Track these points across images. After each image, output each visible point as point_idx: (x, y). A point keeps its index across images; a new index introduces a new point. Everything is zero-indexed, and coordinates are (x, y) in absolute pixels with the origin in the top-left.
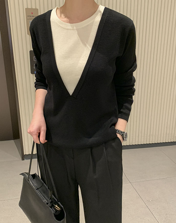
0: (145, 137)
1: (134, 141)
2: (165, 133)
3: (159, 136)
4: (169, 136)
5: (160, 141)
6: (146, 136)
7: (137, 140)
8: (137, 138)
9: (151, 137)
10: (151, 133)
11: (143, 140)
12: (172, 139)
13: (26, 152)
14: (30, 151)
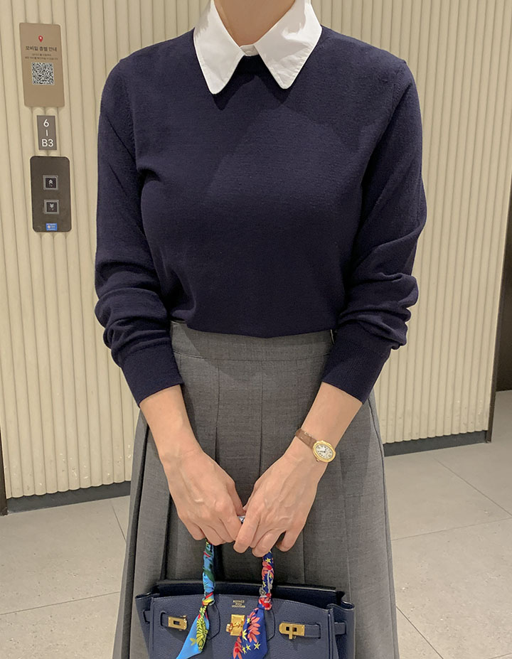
3: (433, 416)
4: (460, 416)
9: (408, 421)
12: (470, 425)
13: (14, 489)
14: (26, 488)
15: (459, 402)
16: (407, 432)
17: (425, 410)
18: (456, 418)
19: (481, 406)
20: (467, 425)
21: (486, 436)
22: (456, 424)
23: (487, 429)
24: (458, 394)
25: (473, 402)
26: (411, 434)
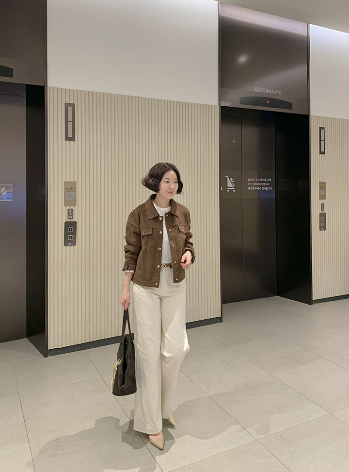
2: (206, 307)
3: (200, 311)
4: (210, 311)
5: (202, 317)
9: (192, 313)
10: (192, 307)
13: (51, 346)
14: (55, 344)
15: (209, 305)
17: (197, 309)
19: (218, 307)
20: (213, 314)
21: (221, 319)
22: (209, 314)
23: (220, 316)
24: (209, 303)
25: (215, 305)
26: (193, 319)
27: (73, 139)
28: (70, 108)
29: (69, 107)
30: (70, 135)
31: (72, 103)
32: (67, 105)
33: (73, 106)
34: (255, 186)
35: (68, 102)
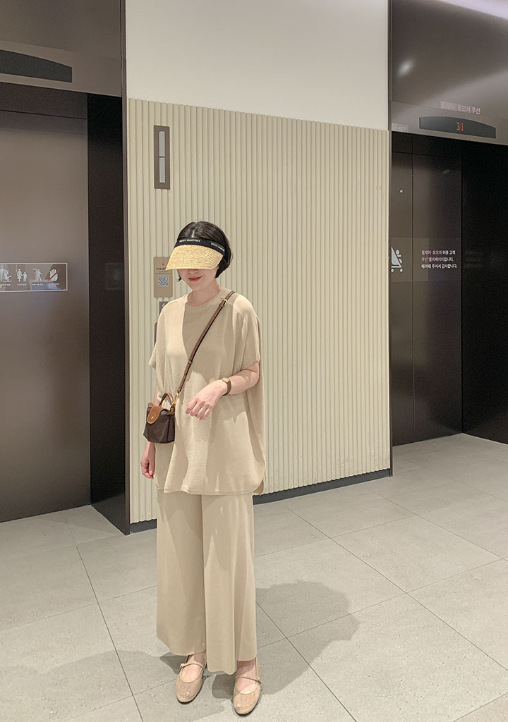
0: (337, 466)
1: (320, 476)
2: (368, 456)
3: (360, 461)
4: (375, 460)
5: (362, 470)
6: (338, 462)
7: (324, 473)
8: (324, 469)
9: (347, 464)
10: (347, 457)
11: (333, 473)
12: (380, 465)
13: (135, 518)
14: (141, 516)
15: (373, 452)
16: (347, 472)
17: (355, 457)
18: (373, 462)
19: (385, 453)
20: (378, 465)
21: (389, 472)
22: (372, 465)
23: (390, 468)
24: (372, 448)
25: (381, 452)
27: (166, 186)
28: (162, 134)
29: (160, 133)
30: (162, 180)
31: (166, 126)
32: (157, 129)
33: (167, 130)
34: (431, 263)
35: (159, 125)
